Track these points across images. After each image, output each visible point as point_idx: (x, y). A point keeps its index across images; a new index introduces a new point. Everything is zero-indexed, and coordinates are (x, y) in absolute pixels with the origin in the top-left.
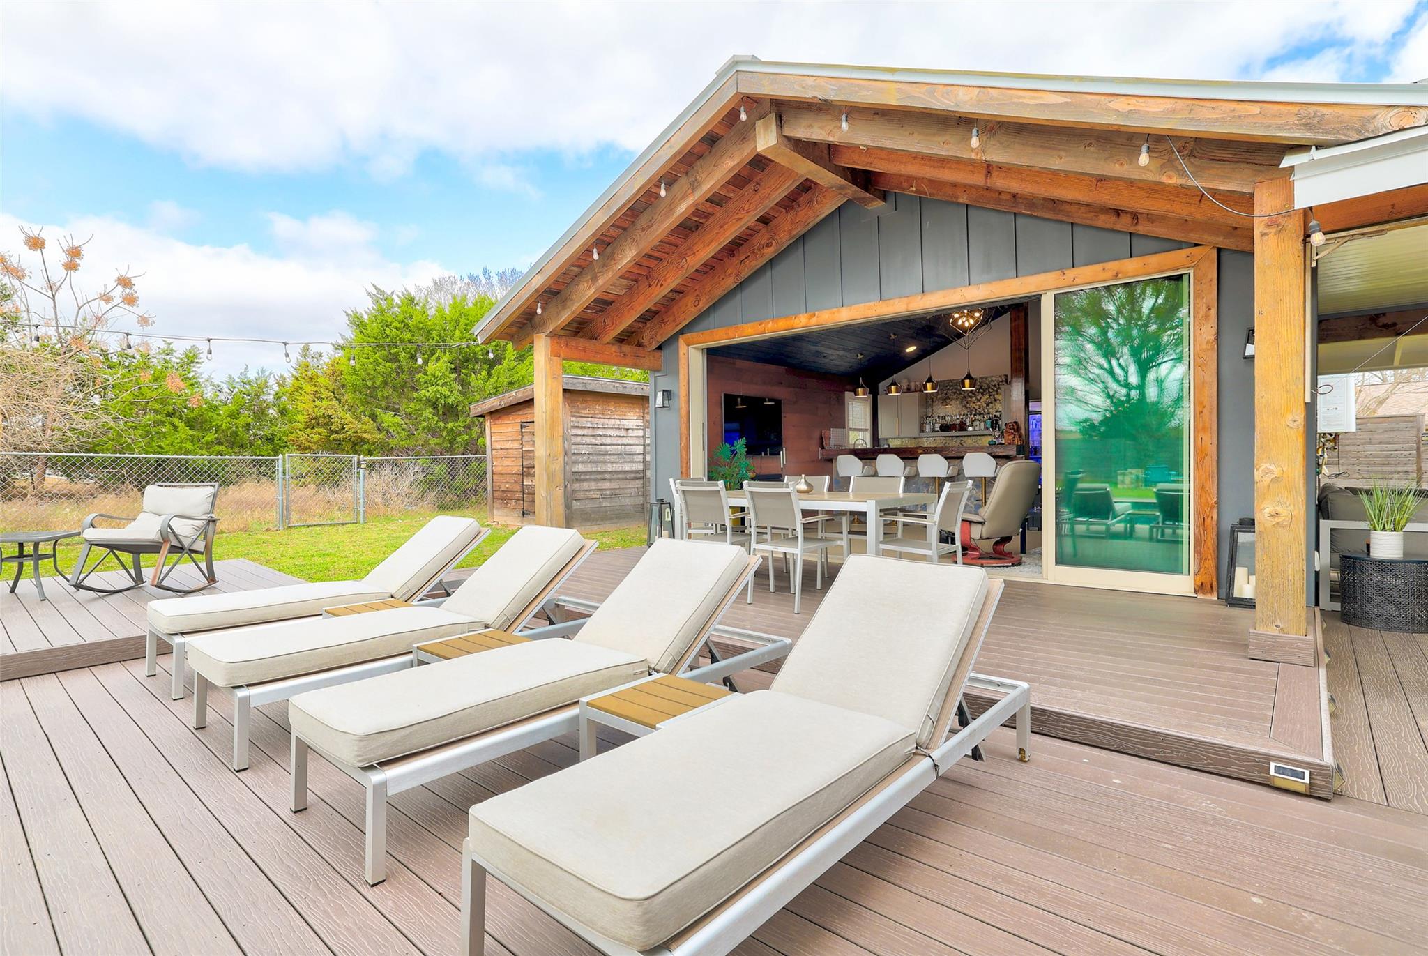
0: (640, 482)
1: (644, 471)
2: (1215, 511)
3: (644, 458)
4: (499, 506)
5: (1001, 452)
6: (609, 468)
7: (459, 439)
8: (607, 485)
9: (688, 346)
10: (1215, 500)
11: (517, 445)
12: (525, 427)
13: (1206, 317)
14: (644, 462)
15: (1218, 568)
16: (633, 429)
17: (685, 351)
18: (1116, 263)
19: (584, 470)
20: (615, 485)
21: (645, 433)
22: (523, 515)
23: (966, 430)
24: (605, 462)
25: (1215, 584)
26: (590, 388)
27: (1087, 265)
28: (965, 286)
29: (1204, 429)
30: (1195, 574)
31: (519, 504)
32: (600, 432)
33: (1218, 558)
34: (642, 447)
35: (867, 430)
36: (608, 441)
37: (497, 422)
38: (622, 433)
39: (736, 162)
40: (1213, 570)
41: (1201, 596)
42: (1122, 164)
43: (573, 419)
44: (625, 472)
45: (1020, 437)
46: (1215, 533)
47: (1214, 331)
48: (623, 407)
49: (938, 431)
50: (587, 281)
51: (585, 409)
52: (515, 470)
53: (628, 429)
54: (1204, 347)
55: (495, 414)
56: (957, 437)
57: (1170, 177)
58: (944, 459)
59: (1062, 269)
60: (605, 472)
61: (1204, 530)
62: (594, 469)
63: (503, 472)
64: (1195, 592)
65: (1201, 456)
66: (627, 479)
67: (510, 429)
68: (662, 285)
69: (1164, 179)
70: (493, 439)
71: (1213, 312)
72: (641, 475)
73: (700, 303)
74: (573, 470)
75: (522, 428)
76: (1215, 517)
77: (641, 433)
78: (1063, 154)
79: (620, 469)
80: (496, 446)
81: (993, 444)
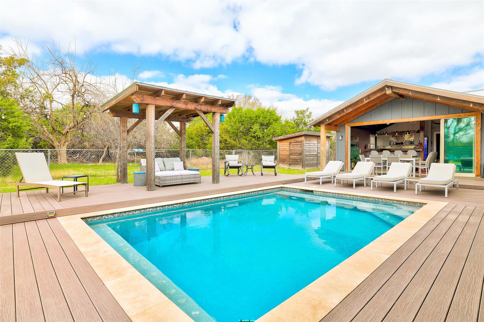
0: (317, 157)
1: (317, 154)
2: (480, 161)
3: (318, 151)
4: (281, 163)
5: (418, 150)
6: (311, 153)
7: (260, 146)
8: (311, 158)
9: (348, 126)
10: (480, 159)
11: (288, 148)
12: (291, 143)
13: (479, 125)
14: (317, 152)
15: (481, 172)
16: (316, 144)
17: (347, 127)
18: (459, 114)
19: (307, 154)
20: (312, 158)
21: (318, 145)
22: (290, 165)
23: (403, 144)
24: (311, 152)
25: (480, 175)
26: (310, 134)
27: (452, 114)
28: (423, 117)
29: (478, 146)
30: (476, 173)
31: (288, 162)
32: (310, 145)
33: (481, 170)
34: (317, 148)
35: (374, 144)
36: (311, 147)
37: (281, 142)
38: (314, 145)
39: (380, 95)
40: (480, 172)
41: (477, 177)
42: (466, 104)
43: (306, 141)
44: (314, 155)
45: (422, 146)
46: (480, 165)
47: (480, 128)
48: (314, 138)
49: (395, 145)
50: (338, 115)
51: (307, 139)
52: (287, 154)
53: (315, 144)
54: (478, 131)
55: (281, 140)
56: (400, 146)
57: (475, 107)
58: (402, 152)
59: (446, 114)
60: (311, 154)
61: (478, 165)
62: (309, 154)
63: (283, 154)
64: (476, 176)
65: (477, 151)
66: (314, 156)
67: (286, 144)
68: (351, 115)
69: (474, 107)
70: (280, 146)
71: (480, 124)
72: (317, 155)
73: (355, 117)
74: (306, 154)
75: (290, 144)
76: (480, 162)
77: (317, 145)
78: (455, 101)
79: (313, 154)
80: (280, 148)
81: (415, 148)
